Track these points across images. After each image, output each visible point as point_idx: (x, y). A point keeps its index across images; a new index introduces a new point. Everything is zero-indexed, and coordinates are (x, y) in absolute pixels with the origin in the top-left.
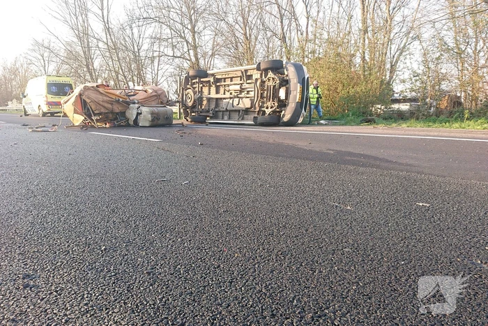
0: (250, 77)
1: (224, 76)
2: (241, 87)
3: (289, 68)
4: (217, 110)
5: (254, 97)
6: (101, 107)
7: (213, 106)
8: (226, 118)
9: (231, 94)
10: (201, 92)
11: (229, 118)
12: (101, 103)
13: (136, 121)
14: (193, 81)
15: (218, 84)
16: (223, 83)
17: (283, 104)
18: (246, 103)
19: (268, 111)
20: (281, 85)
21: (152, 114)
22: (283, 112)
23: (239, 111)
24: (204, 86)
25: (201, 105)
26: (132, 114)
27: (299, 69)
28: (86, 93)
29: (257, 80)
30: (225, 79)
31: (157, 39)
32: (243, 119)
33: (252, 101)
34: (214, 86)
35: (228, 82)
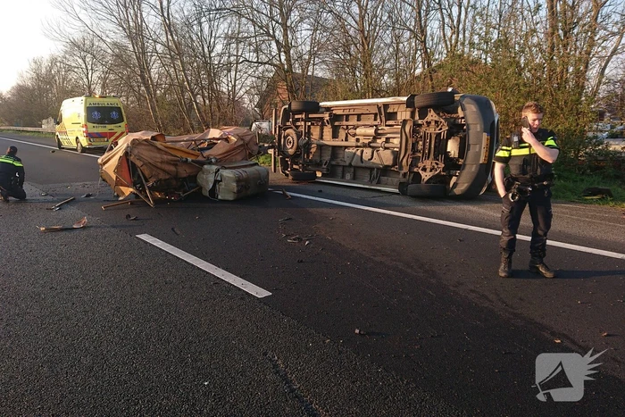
0: (392, 116)
1: (347, 112)
2: (376, 131)
3: (467, 106)
4: (334, 163)
5: (400, 148)
6: (159, 171)
7: (327, 157)
8: (348, 176)
9: (358, 140)
10: (309, 134)
11: (354, 179)
12: (159, 165)
13: (213, 191)
14: (296, 117)
15: (336, 123)
16: (344, 123)
17: (452, 165)
18: (386, 158)
19: (426, 176)
20: (450, 135)
21: (238, 181)
22: (454, 179)
23: (371, 169)
24: (312, 124)
25: (308, 153)
26: (207, 182)
27: (483, 106)
28: (136, 151)
29: (405, 122)
30: (347, 116)
31: (234, 38)
32: (379, 183)
33: (396, 155)
34: (329, 126)
35: (353, 121)
